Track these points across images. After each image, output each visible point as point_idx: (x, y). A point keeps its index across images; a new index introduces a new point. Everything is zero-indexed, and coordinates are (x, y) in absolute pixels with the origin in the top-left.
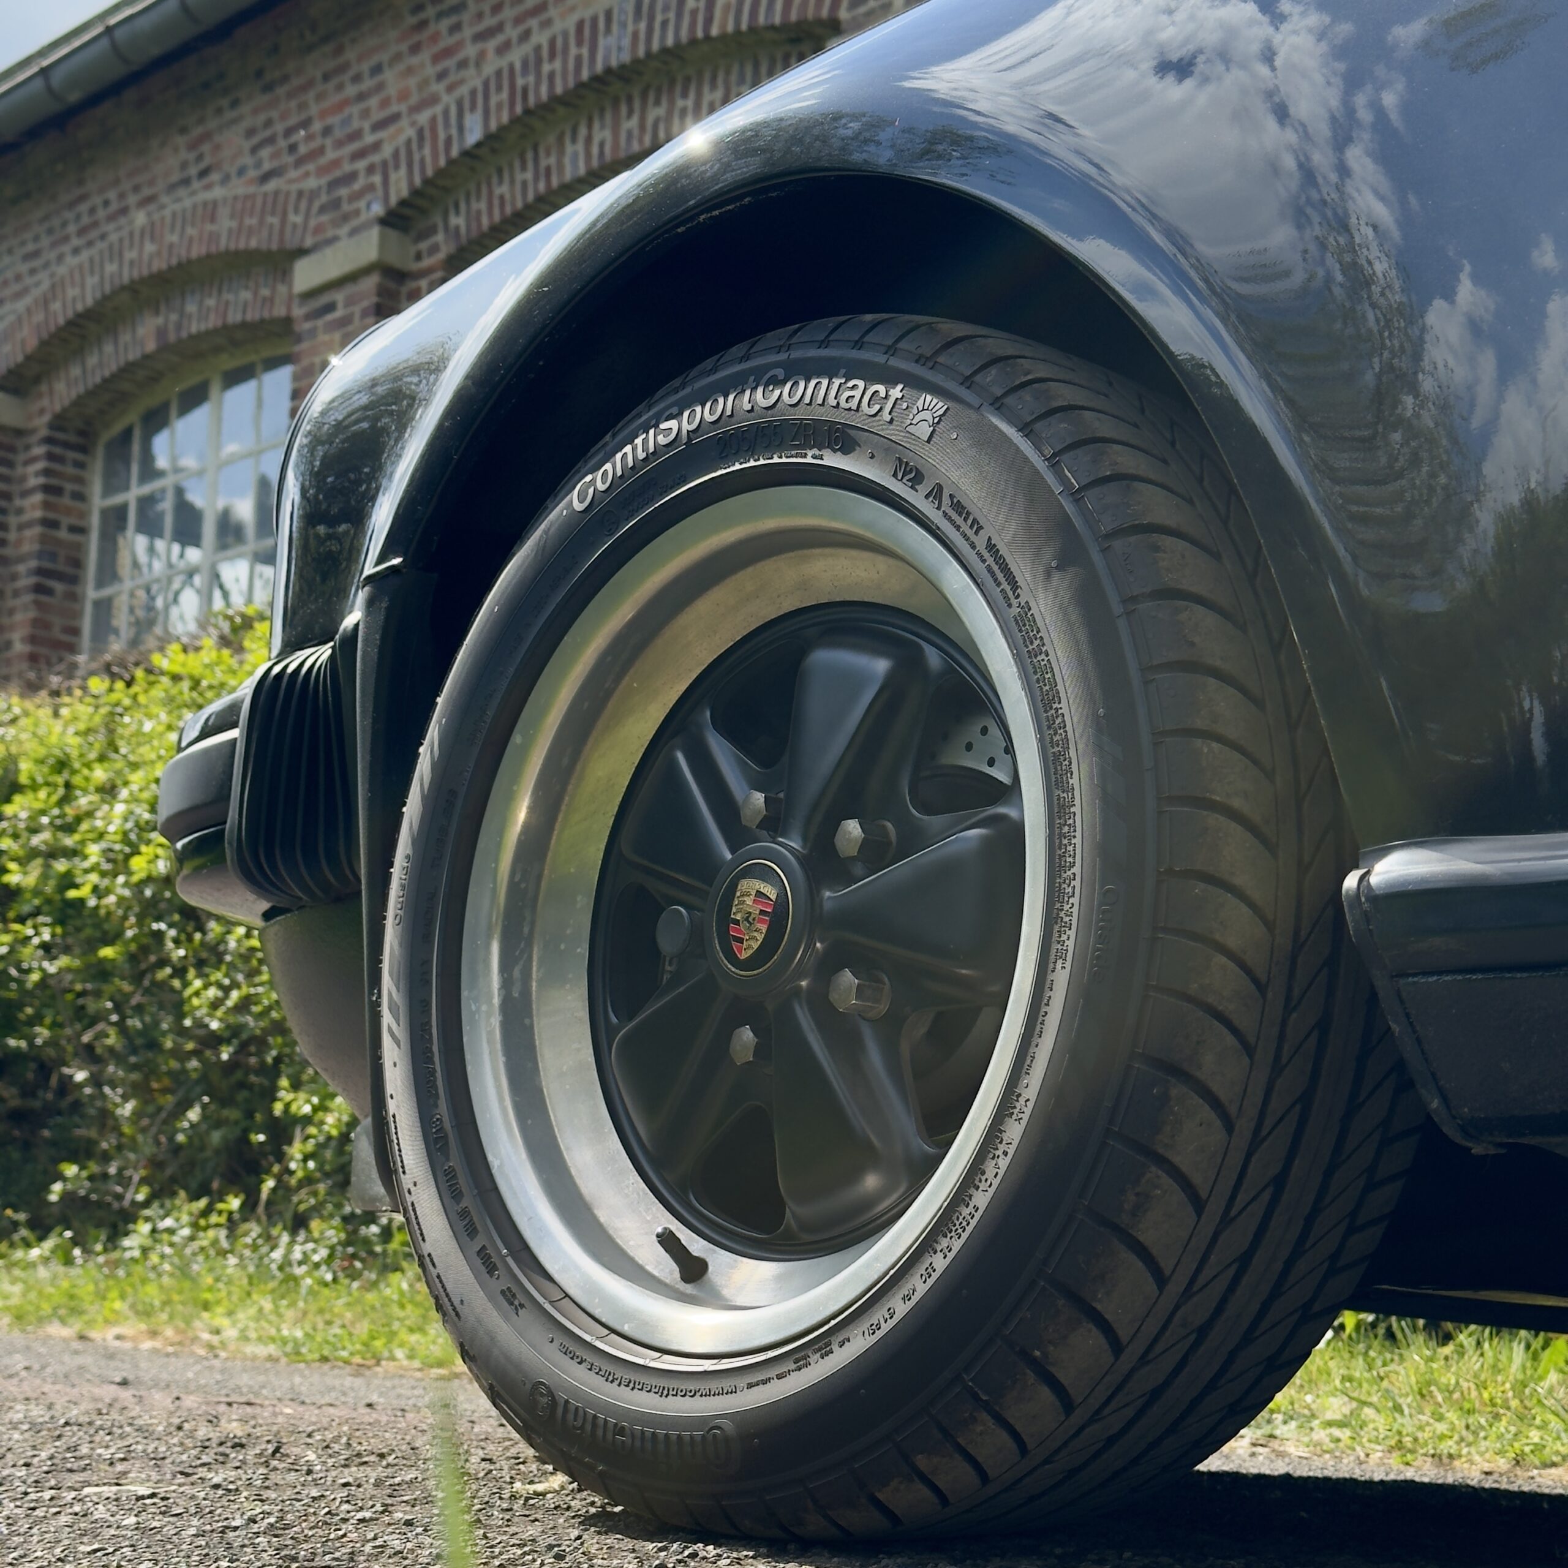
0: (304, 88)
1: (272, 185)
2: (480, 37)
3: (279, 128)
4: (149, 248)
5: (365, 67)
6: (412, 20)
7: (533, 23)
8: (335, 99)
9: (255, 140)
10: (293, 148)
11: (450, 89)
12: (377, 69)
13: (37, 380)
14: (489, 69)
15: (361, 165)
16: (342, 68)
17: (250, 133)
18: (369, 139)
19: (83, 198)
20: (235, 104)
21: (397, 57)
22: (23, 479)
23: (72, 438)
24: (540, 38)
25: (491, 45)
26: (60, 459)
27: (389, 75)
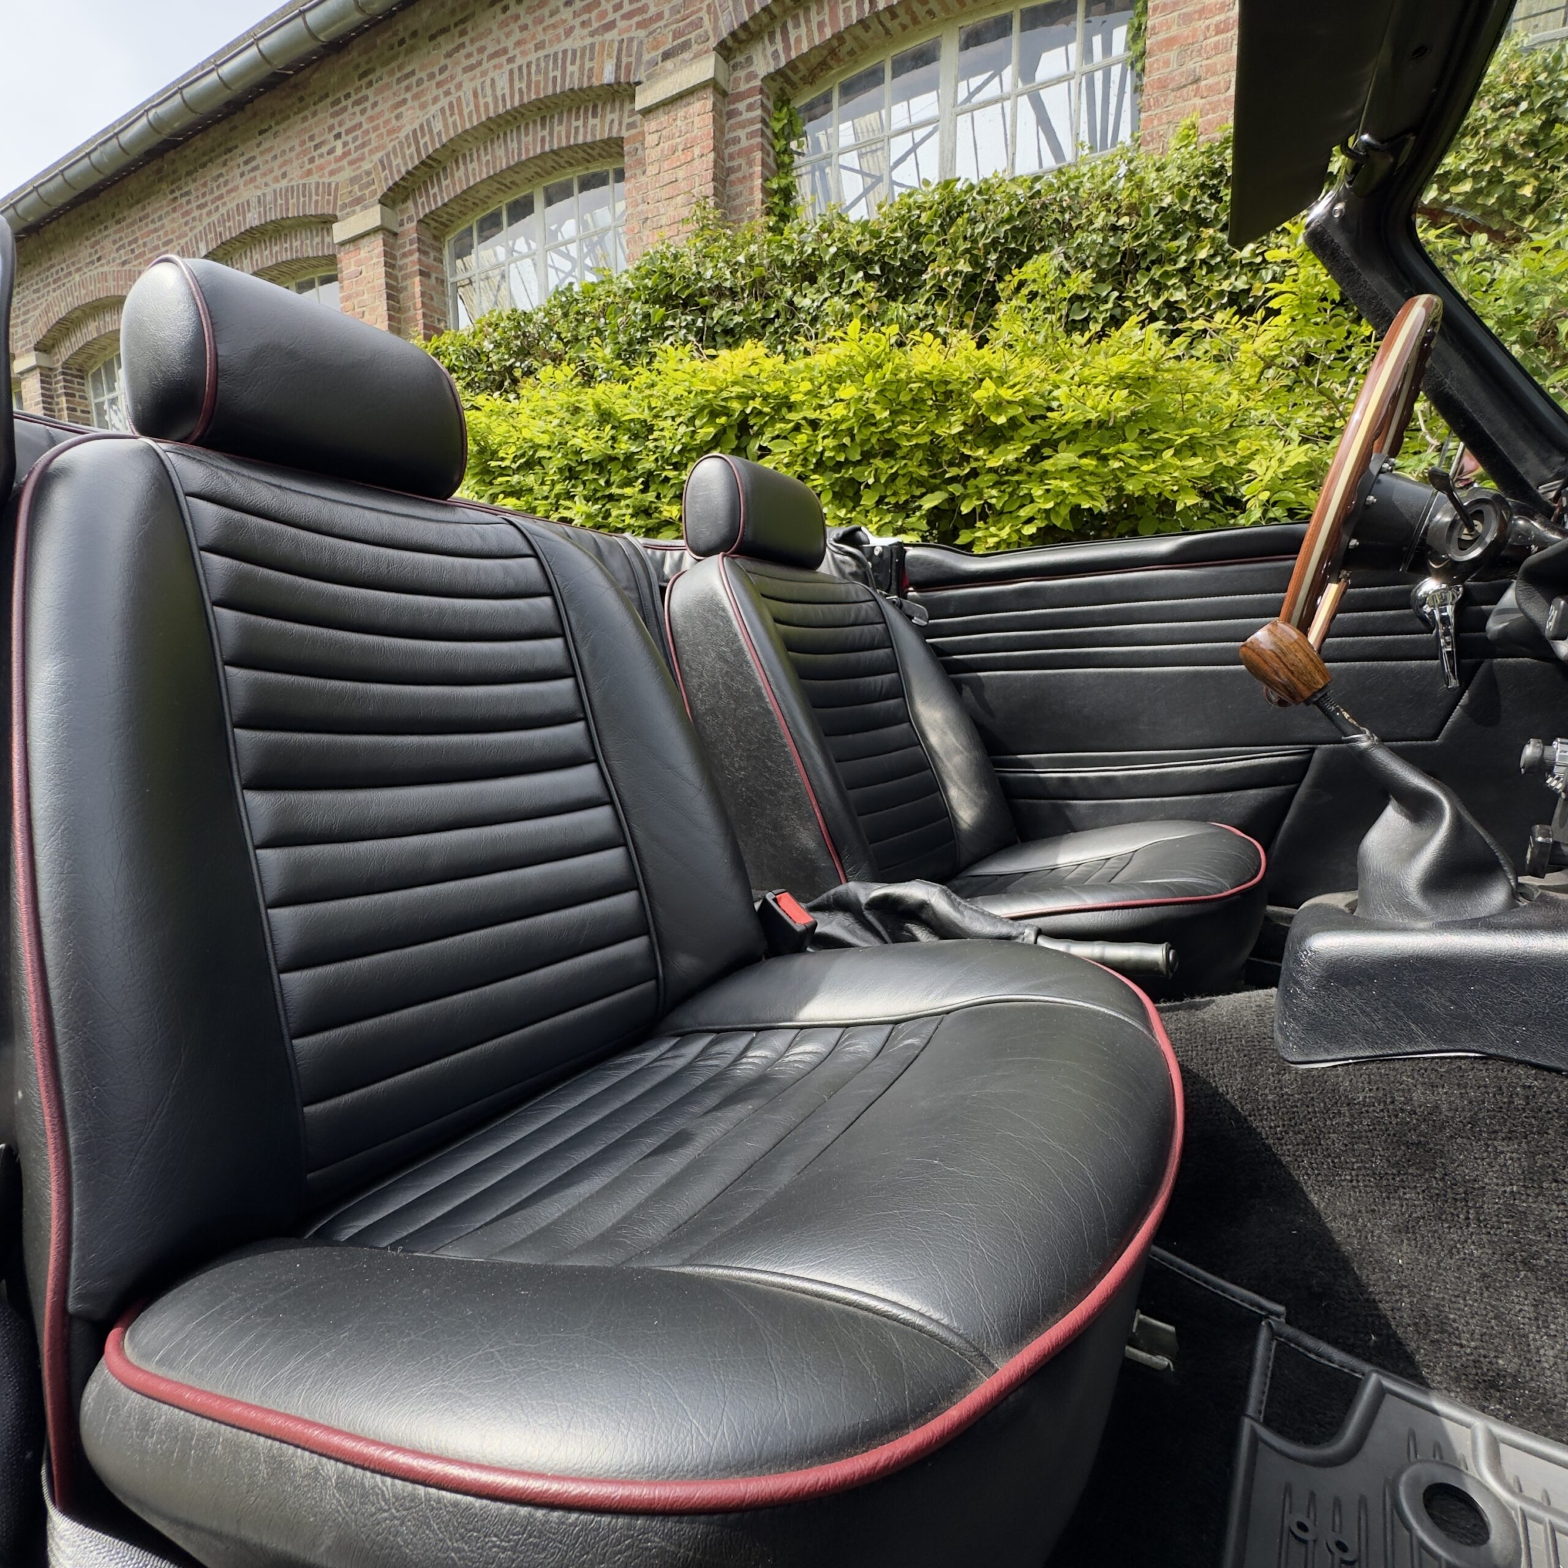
0: (132, 224)
1: (127, 267)
2: (200, 207)
3: (126, 241)
4: (83, 292)
6: (171, 197)
7: (219, 203)
8: (146, 230)
10: (133, 251)
11: (191, 230)
13: (53, 346)
14: (205, 223)
16: (147, 216)
21: (168, 213)
22: (56, 390)
23: (75, 372)
24: (223, 210)
26: (71, 382)
27: (165, 221)
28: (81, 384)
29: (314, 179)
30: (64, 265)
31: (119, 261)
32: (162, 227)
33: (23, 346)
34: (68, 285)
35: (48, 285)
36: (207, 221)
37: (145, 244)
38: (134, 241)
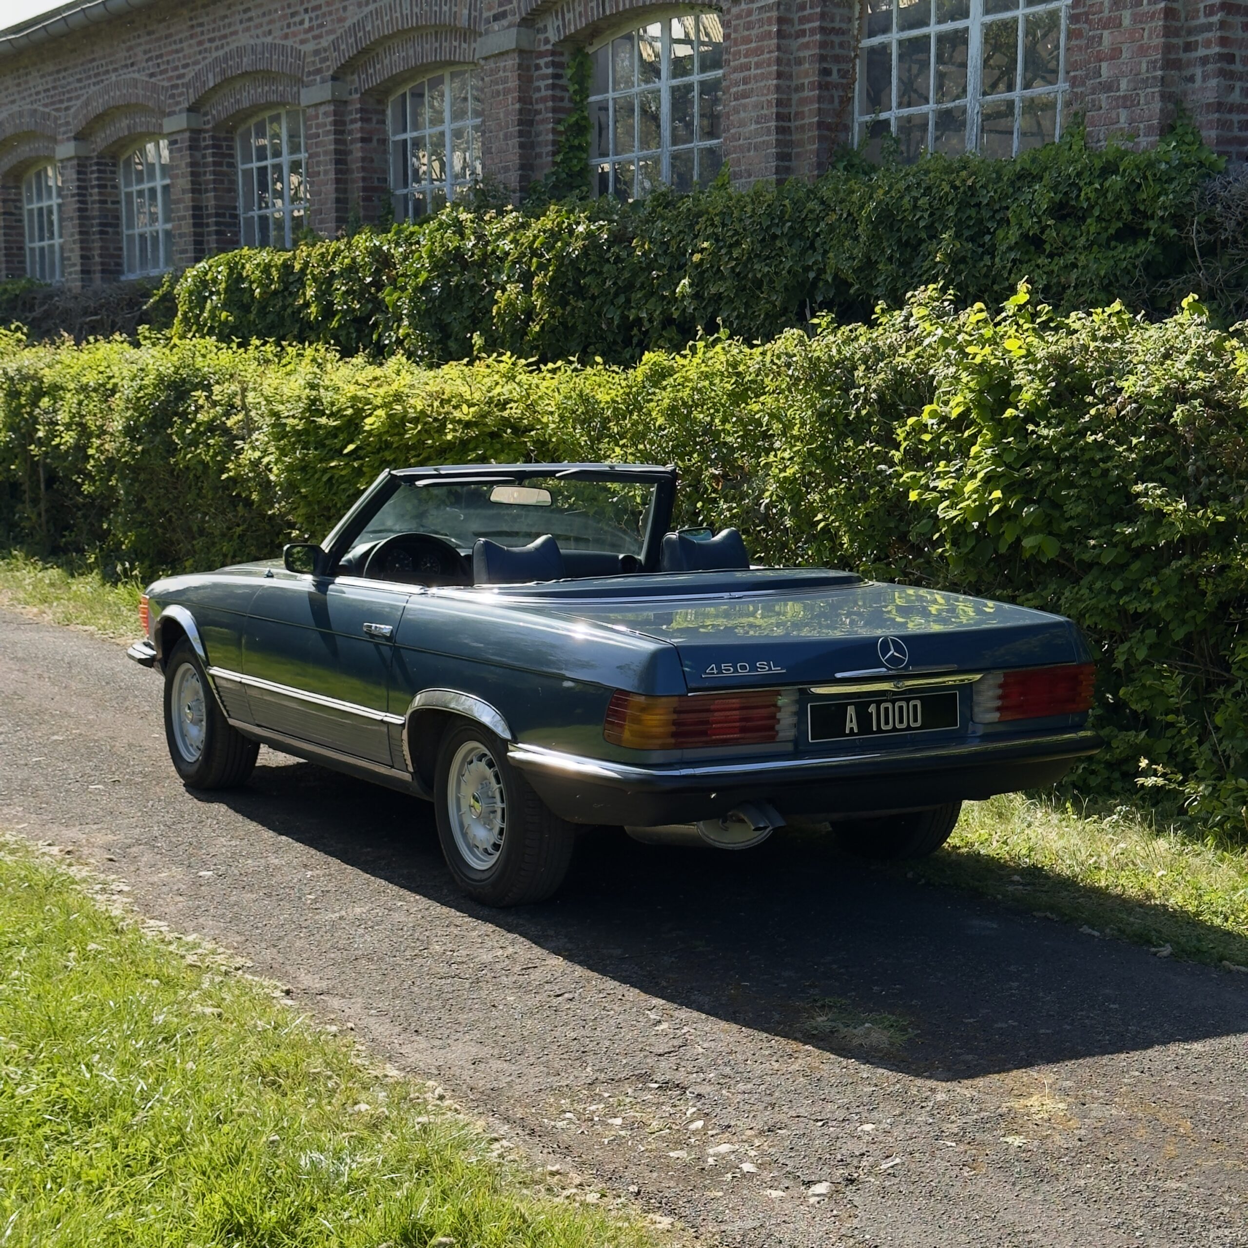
0: (159, 39)
1: (153, 80)
3: (153, 54)
5: (177, 38)
6: (190, 23)
7: (224, 41)
8: (169, 49)
9: (147, 56)
10: (158, 65)
11: (204, 58)
12: (181, 41)
13: (90, 135)
14: (214, 56)
15: (179, 82)
17: (145, 52)
18: (182, 71)
19: (94, 60)
20: (139, 36)
21: (186, 38)
22: (90, 180)
24: (227, 49)
25: (214, 45)
27: (185, 44)
28: (114, 172)
29: (289, 43)
30: (103, 62)
31: (147, 72)
32: (182, 50)
33: (65, 133)
34: (106, 82)
35: (89, 77)
36: (215, 54)
37: (168, 62)
38: (160, 56)
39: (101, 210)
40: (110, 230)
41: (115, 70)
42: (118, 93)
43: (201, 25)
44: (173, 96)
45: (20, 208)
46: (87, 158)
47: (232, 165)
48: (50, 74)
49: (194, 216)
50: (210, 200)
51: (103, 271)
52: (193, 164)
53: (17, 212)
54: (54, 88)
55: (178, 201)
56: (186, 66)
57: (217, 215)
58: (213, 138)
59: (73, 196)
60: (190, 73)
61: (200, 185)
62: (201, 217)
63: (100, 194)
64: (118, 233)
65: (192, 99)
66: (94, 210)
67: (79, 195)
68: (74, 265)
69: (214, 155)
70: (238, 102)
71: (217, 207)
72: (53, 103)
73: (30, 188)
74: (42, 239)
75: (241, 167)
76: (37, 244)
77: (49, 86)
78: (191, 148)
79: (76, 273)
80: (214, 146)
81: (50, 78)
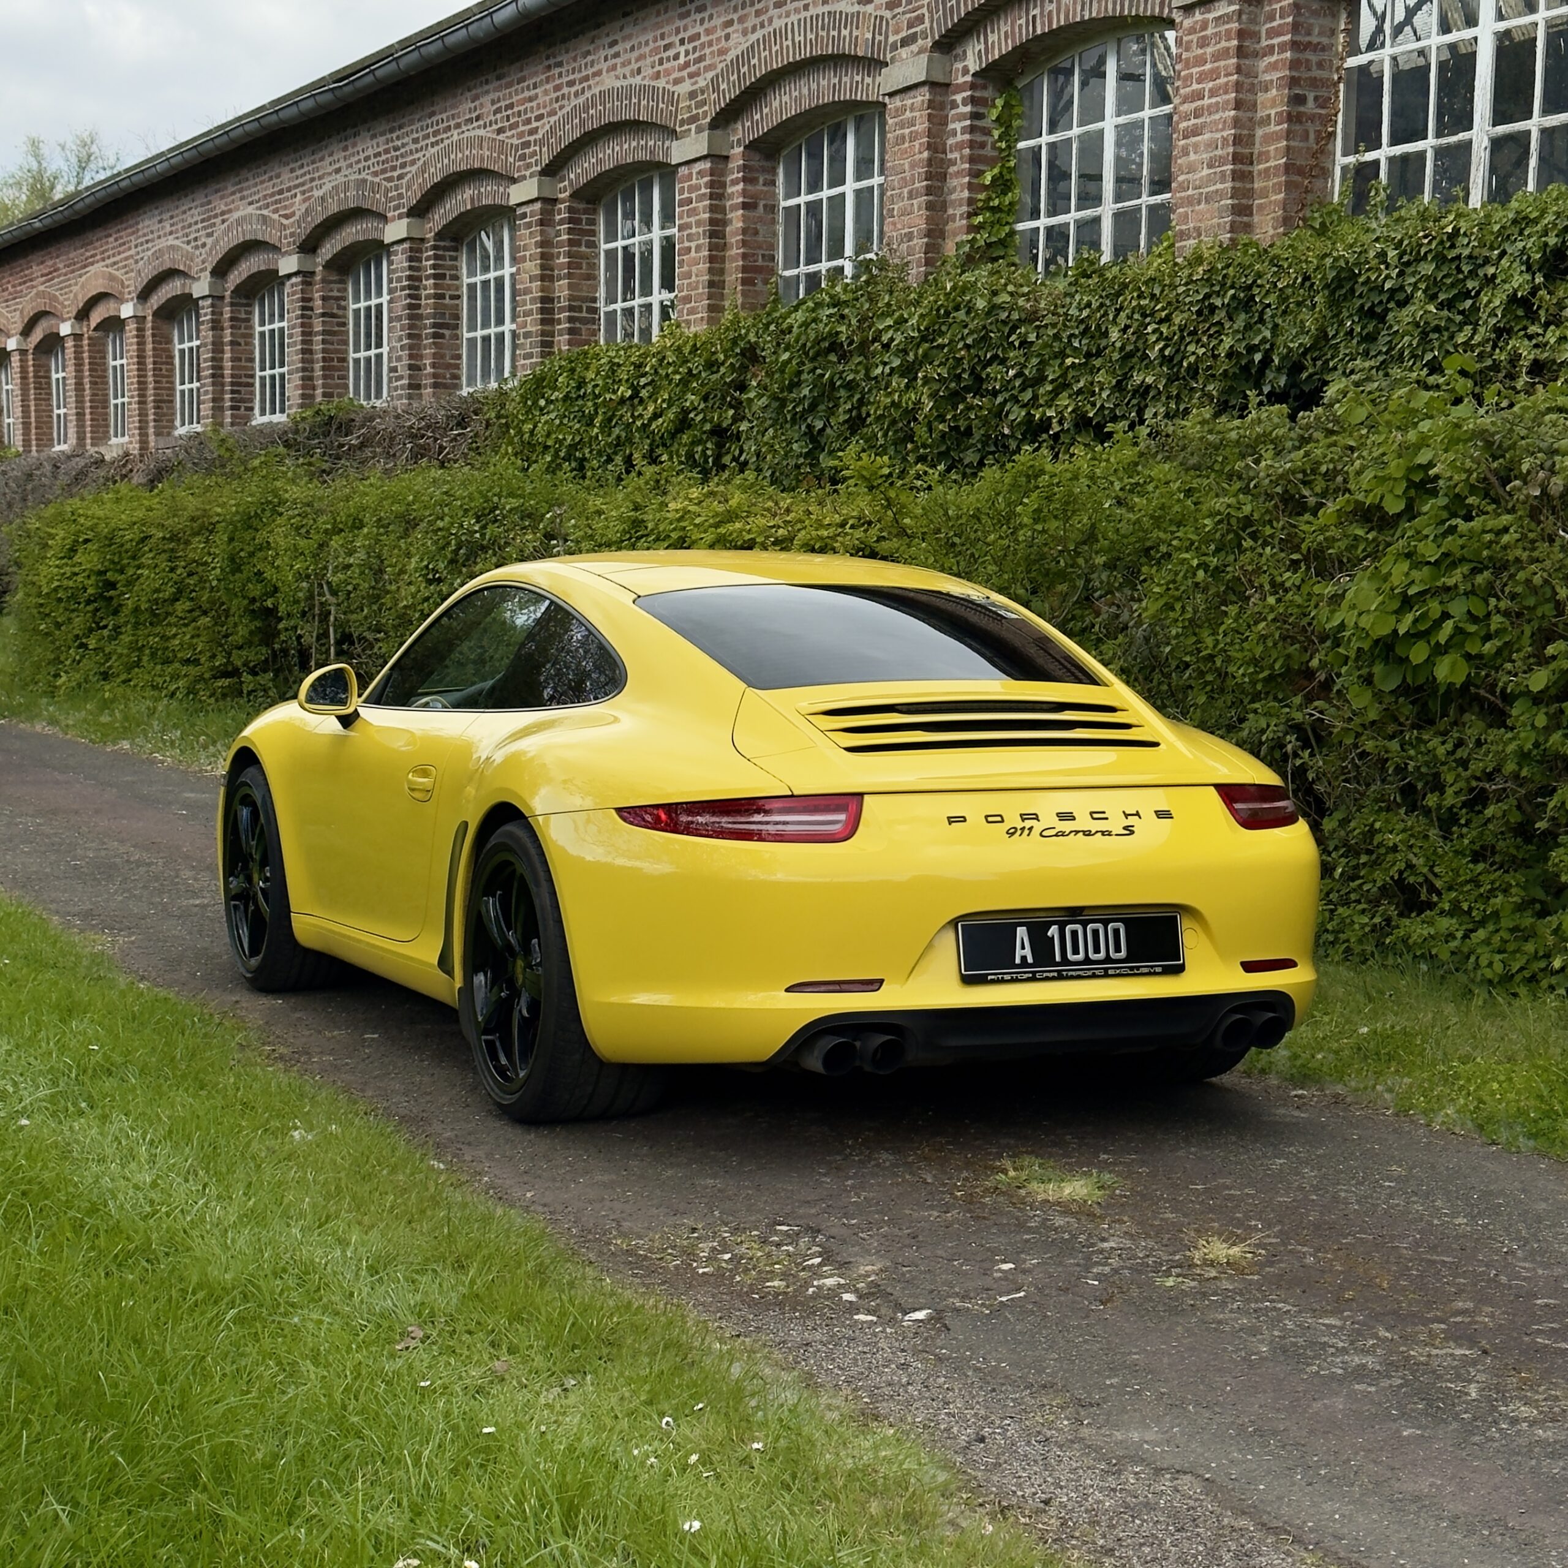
0: (511, 84)
1: (501, 137)
2: (569, 84)
3: (503, 104)
5: (531, 82)
6: (546, 63)
7: (585, 84)
8: (522, 96)
9: (495, 107)
10: (507, 119)
11: (561, 107)
12: (535, 87)
13: (428, 210)
15: (532, 138)
16: (524, 79)
17: (493, 103)
18: (534, 124)
19: (433, 114)
20: (487, 82)
21: (542, 83)
22: (424, 270)
23: (448, 244)
24: (588, 95)
25: (573, 90)
27: (539, 91)
28: (455, 259)
29: (661, 83)
30: (444, 116)
31: (495, 127)
32: (536, 96)
33: (396, 208)
34: (446, 142)
35: (427, 137)
36: (574, 102)
37: (519, 114)
38: (511, 106)
39: (436, 306)
40: (447, 332)
41: (458, 126)
42: (460, 155)
43: (560, 64)
44: (523, 157)
45: (345, 308)
46: (422, 240)
47: (593, 245)
48: (383, 134)
49: (542, 311)
50: (562, 289)
51: (435, 385)
52: (543, 244)
53: (340, 312)
54: (387, 151)
55: (527, 291)
56: (539, 118)
57: (571, 308)
58: (570, 210)
59: (403, 289)
60: (544, 126)
61: (552, 270)
62: (551, 311)
63: (436, 286)
64: (457, 337)
65: (546, 161)
66: (427, 306)
67: (410, 287)
68: (401, 378)
69: (570, 231)
70: (600, 161)
71: (571, 298)
72: (384, 171)
73: (357, 283)
74: (368, 347)
75: (604, 247)
76: (362, 354)
77: (381, 149)
78: (541, 223)
79: (402, 387)
80: (570, 220)
81: (382, 139)
